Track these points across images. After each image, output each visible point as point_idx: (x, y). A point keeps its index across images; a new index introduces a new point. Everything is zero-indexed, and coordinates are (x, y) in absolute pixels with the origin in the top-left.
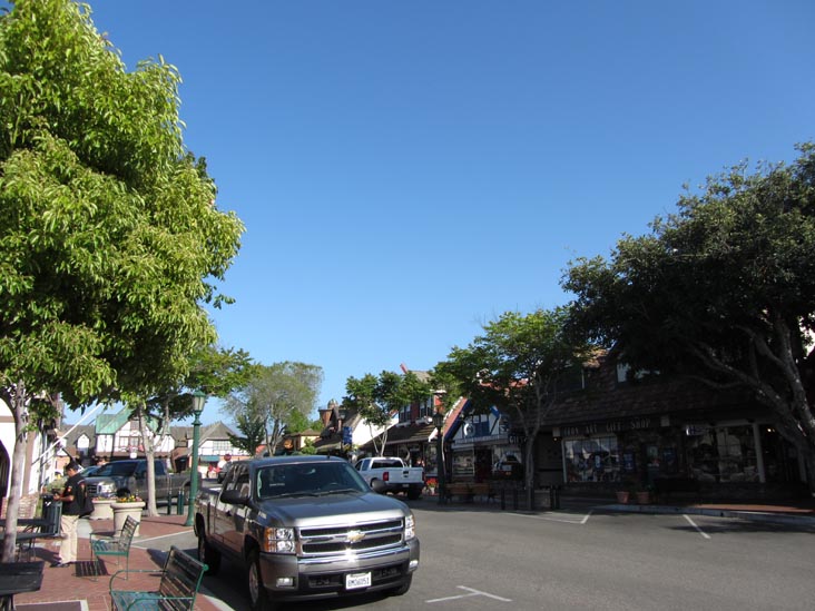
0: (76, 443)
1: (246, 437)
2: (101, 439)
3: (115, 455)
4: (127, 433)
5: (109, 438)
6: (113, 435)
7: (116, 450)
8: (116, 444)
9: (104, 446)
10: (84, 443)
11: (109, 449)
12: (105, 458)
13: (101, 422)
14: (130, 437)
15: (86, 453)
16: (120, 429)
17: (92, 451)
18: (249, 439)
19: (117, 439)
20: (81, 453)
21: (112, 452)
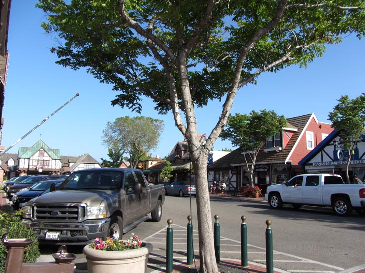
0: (7, 163)
1: (112, 161)
2: (22, 161)
3: (30, 169)
4: (37, 158)
5: (27, 160)
6: (29, 158)
7: (31, 167)
8: (31, 164)
9: (23, 165)
10: (11, 163)
11: (27, 166)
12: (24, 171)
13: (22, 151)
14: (38, 160)
15: (13, 169)
16: (33, 156)
17: (16, 167)
18: (114, 162)
19: (31, 161)
20: (10, 168)
21: (29, 168)
